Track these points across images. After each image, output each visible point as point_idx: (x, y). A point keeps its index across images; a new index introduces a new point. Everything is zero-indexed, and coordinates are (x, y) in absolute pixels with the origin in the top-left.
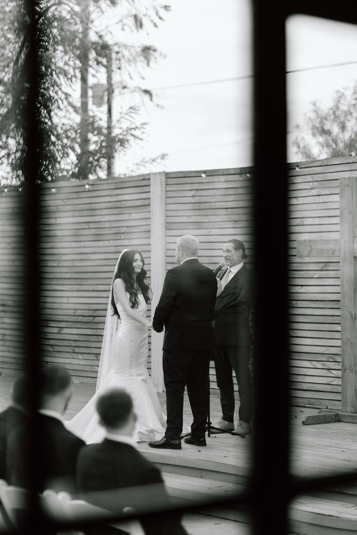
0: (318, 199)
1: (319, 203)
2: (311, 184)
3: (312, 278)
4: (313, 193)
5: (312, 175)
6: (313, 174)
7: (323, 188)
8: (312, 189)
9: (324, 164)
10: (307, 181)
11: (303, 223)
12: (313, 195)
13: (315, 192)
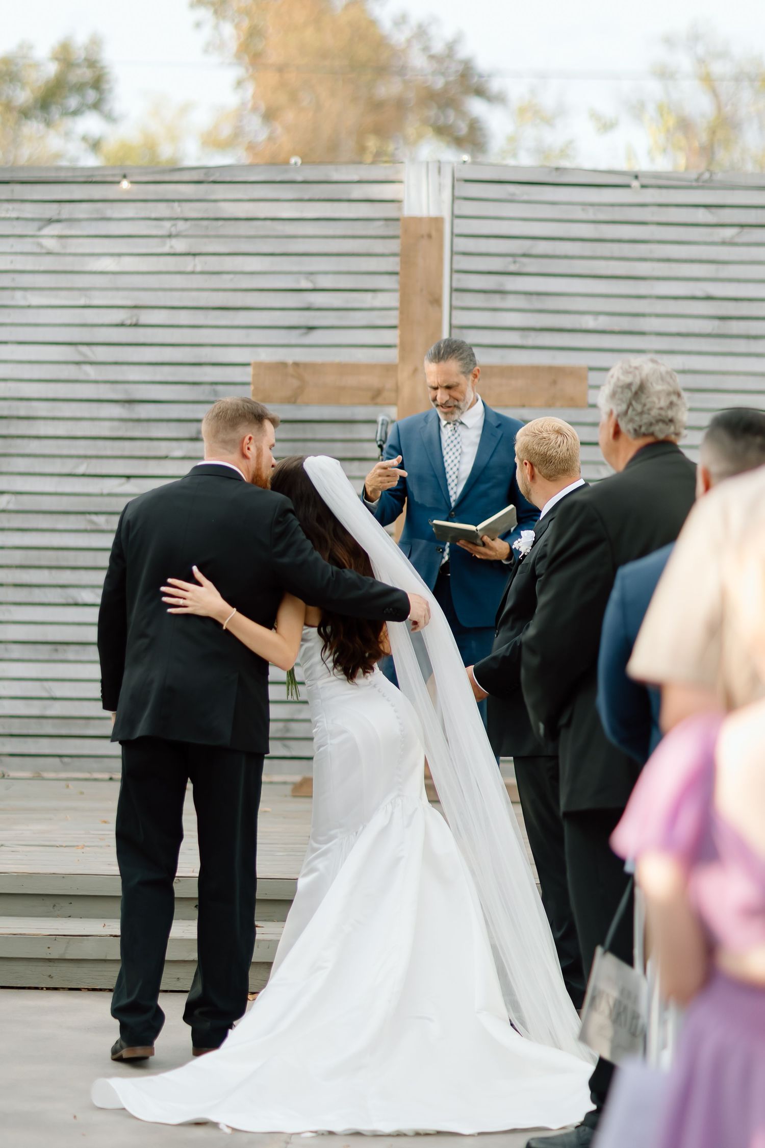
0: (190, 264)
1: (193, 273)
2: (167, 224)
3: (166, 457)
4: (171, 247)
5: (171, 204)
6: (173, 201)
7: (207, 236)
8: (170, 236)
9: (211, 179)
10: (153, 215)
11: (138, 320)
12: (172, 251)
13: (179, 245)
